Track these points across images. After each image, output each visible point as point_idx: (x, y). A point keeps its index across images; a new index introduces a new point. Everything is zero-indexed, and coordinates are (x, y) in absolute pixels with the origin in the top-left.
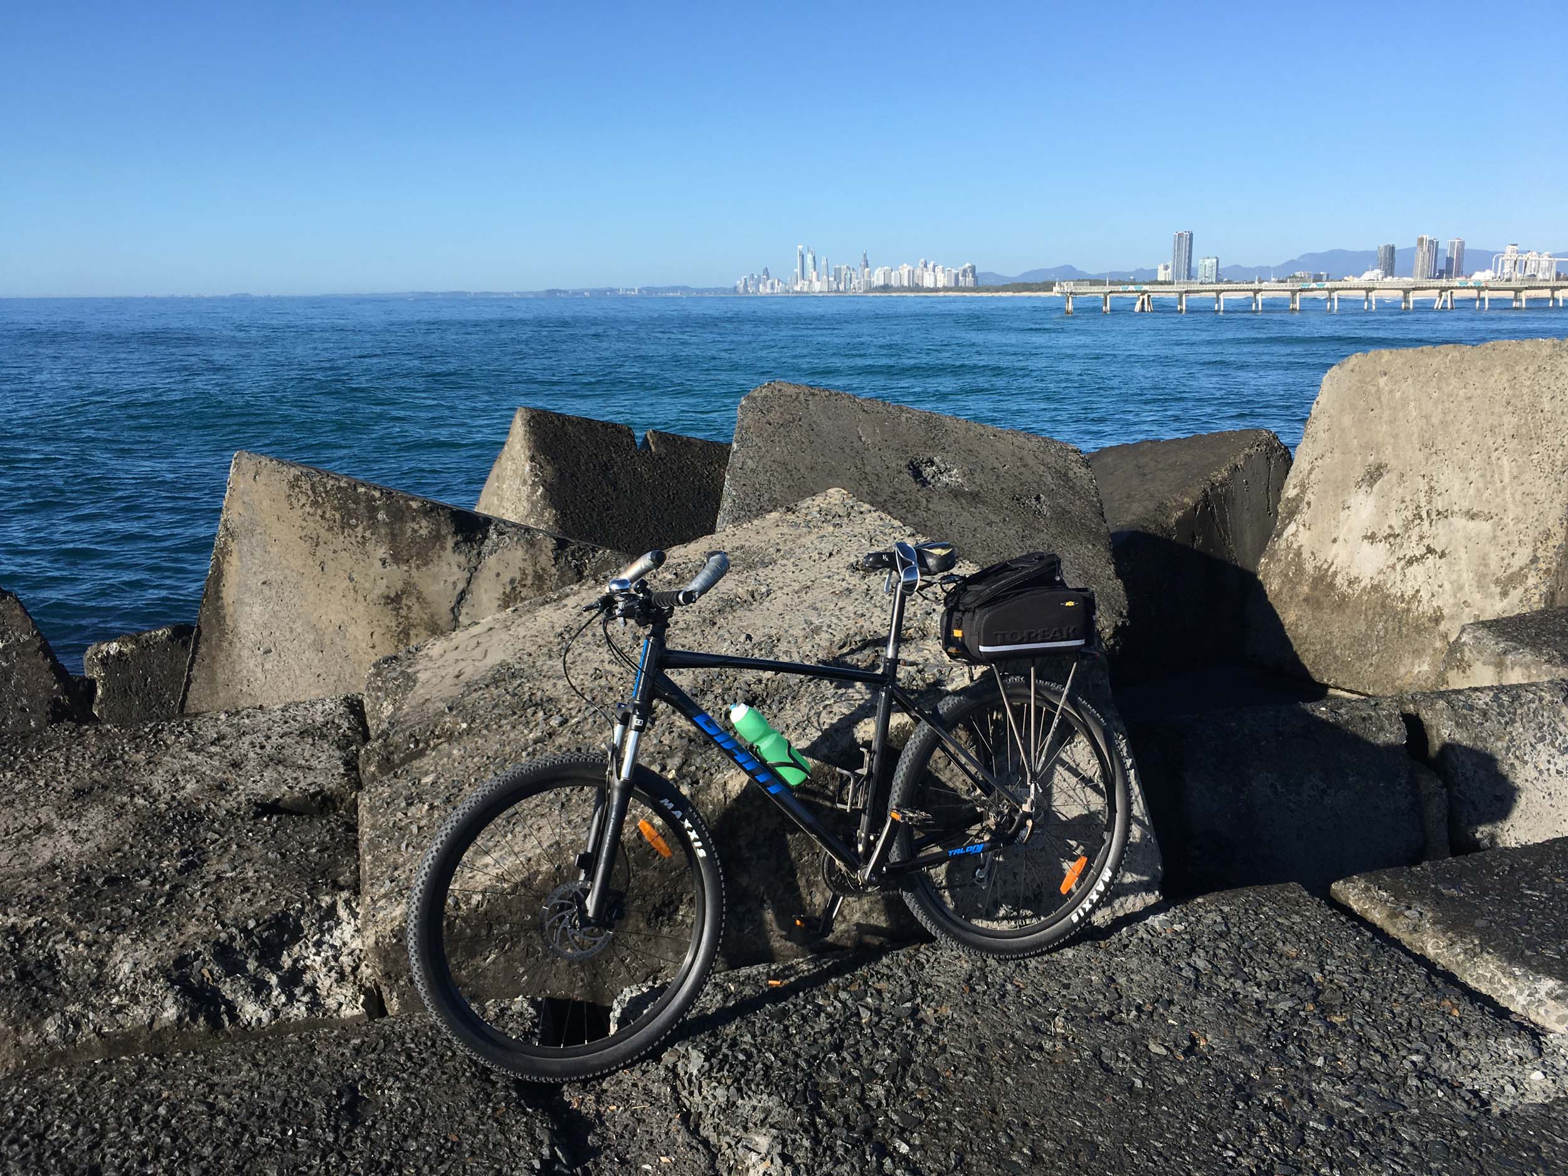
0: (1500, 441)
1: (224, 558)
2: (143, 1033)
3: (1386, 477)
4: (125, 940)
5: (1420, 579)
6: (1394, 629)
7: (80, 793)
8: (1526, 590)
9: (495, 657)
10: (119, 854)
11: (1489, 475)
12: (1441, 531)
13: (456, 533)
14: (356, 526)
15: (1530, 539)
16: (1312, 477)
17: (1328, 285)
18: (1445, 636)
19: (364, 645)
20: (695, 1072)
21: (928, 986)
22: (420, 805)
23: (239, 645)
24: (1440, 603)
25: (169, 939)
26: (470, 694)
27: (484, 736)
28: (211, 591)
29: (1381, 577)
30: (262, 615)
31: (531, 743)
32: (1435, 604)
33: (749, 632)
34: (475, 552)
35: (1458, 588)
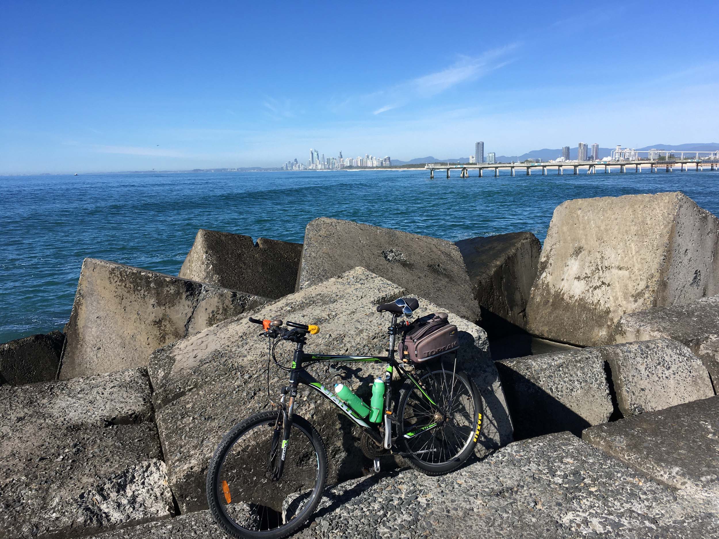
0: (630, 237)
1: (79, 307)
2: (69, 529)
3: (583, 252)
4: (54, 486)
5: (600, 296)
6: (590, 317)
7: (19, 419)
8: (645, 299)
9: (212, 347)
10: (44, 447)
11: (626, 251)
12: (608, 275)
13: (187, 291)
14: (140, 290)
15: (645, 278)
16: (552, 253)
17: (542, 164)
18: (612, 320)
19: (144, 343)
20: (326, 531)
21: (421, 485)
22: (188, 418)
23: (85, 346)
24: (609, 305)
25: (75, 485)
26: (202, 366)
27: (213, 384)
28: (73, 323)
29: (583, 295)
30: (96, 332)
31: (236, 386)
32: (607, 306)
33: (330, 333)
34: (196, 299)
35: (616, 299)
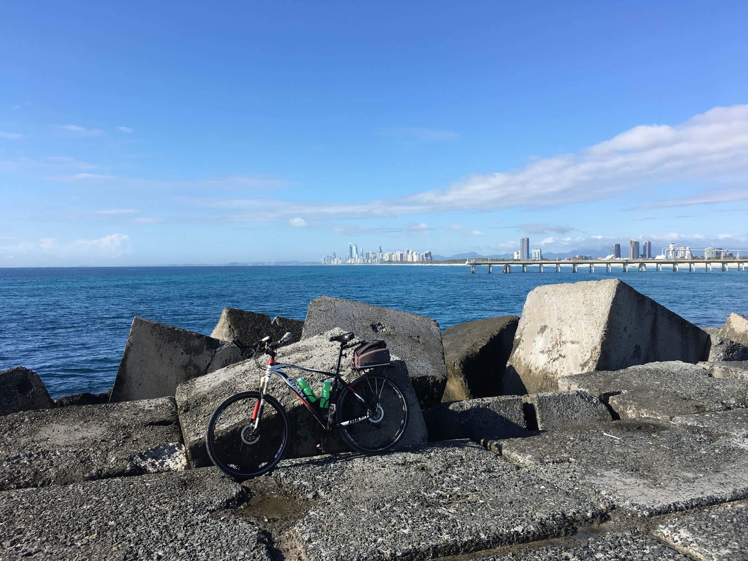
0: (581, 316)
1: (128, 352)
3: (547, 330)
4: (111, 453)
5: (557, 366)
8: (590, 366)
9: (222, 380)
10: (103, 435)
11: (578, 328)
12: (564, 349)
13: (208, 344)
14: (173, 342)
15: (590, 350)
16: (524, 331)
19: (174, 382)
23: (131, 382)
25: (125, 452)
26: (214, 390)
29: (546, 366)
30: (139, 372)
34: (214, 351)
35: (569, 368)
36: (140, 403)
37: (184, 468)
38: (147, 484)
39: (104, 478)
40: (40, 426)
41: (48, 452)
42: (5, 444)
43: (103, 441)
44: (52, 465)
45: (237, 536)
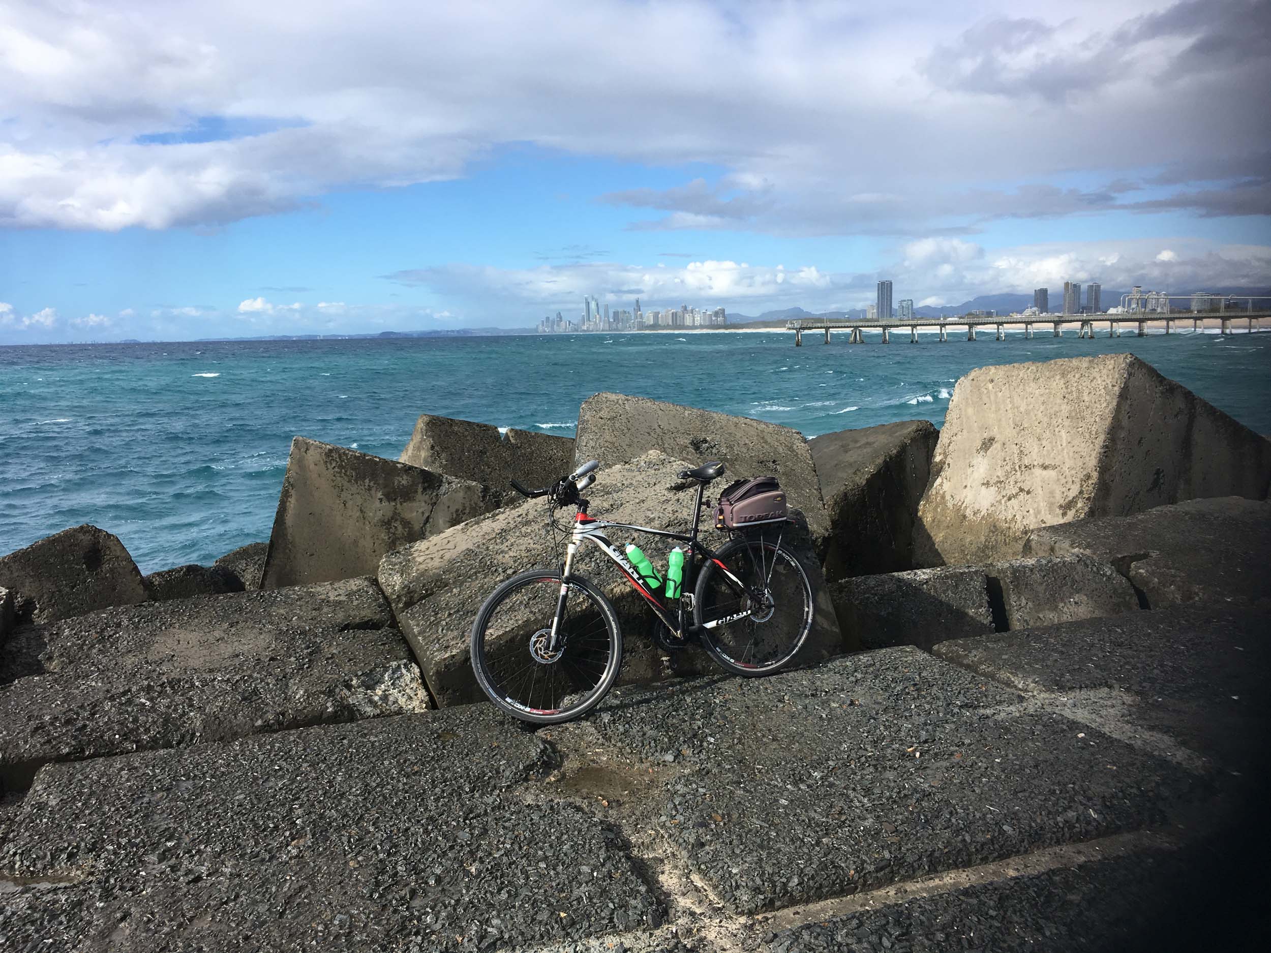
0: (1060, 420)
3: (995, 446)
4: (294, 681)
5: (1016, 508)
6: (1001, 540)
8: (1077, 511)
11: (1054, 442)
12: (1027, 478)
14: (365, 479)
15: (1077, 480)
16: (950, 447)
17: (995, 319)
19: (368, 551)
23: (295, 551)
24: (1028, 522)
26: (453, 565)
30: (308, 533)
32: (1025, 523)
34: (435, 494)
35: (1038, 512)
36: (319, 589)
37: (424, 705)
38: (372, 739)
39: (288, 728)
40: (153, 634)
41: (179, 681)
42: (99, 669)
43: (272, 659)
44: (192, 705)
45: (566, 837)
